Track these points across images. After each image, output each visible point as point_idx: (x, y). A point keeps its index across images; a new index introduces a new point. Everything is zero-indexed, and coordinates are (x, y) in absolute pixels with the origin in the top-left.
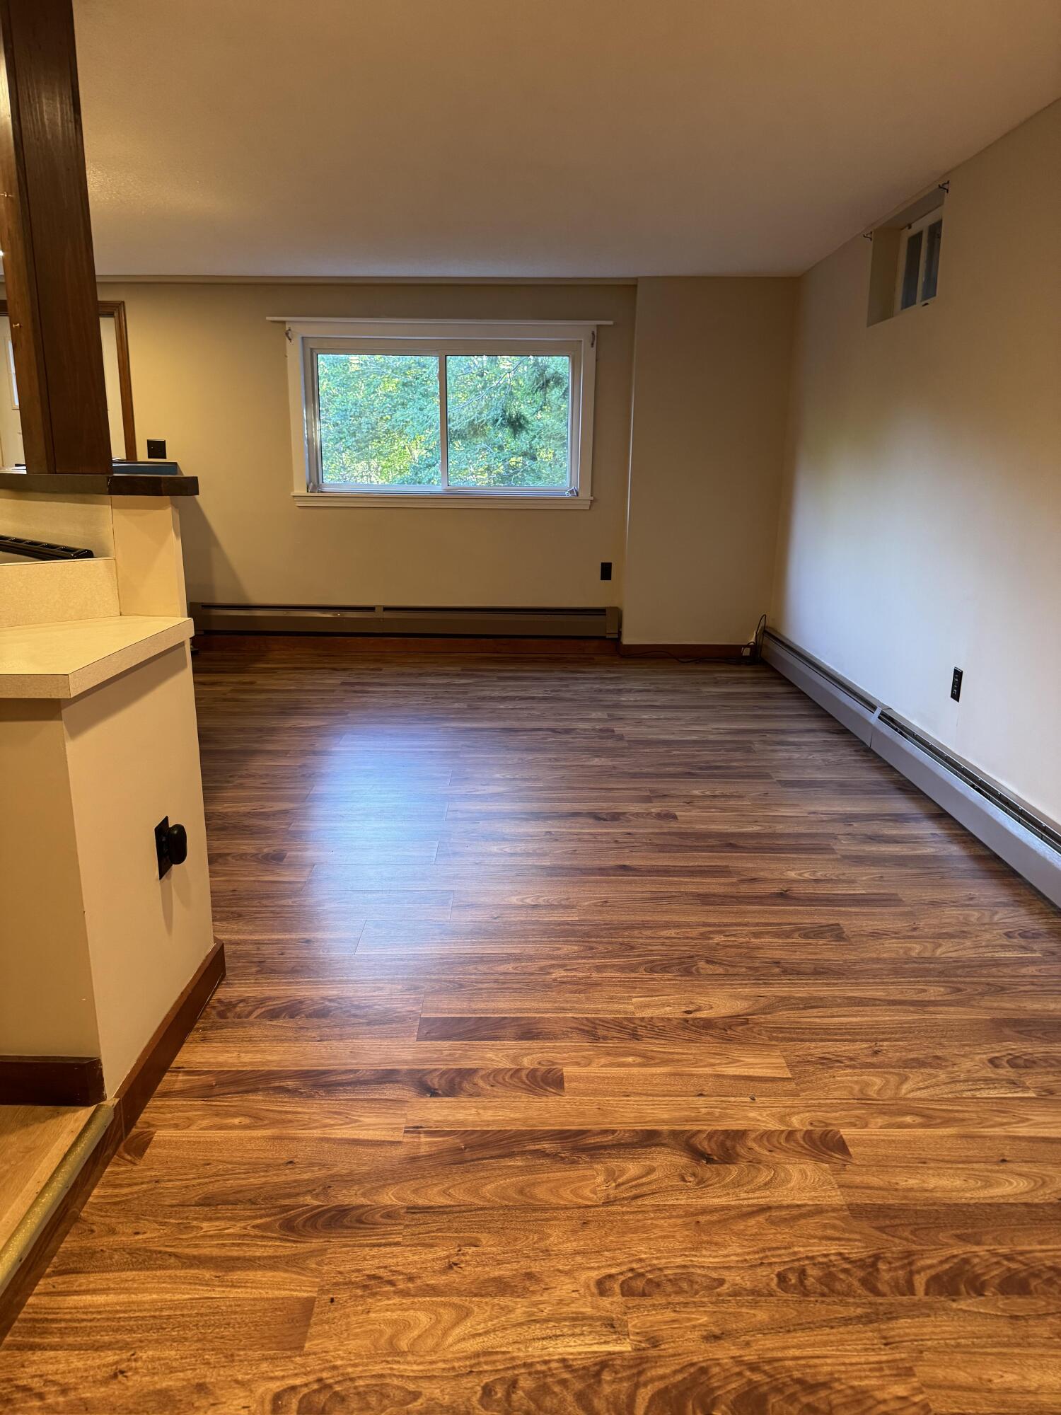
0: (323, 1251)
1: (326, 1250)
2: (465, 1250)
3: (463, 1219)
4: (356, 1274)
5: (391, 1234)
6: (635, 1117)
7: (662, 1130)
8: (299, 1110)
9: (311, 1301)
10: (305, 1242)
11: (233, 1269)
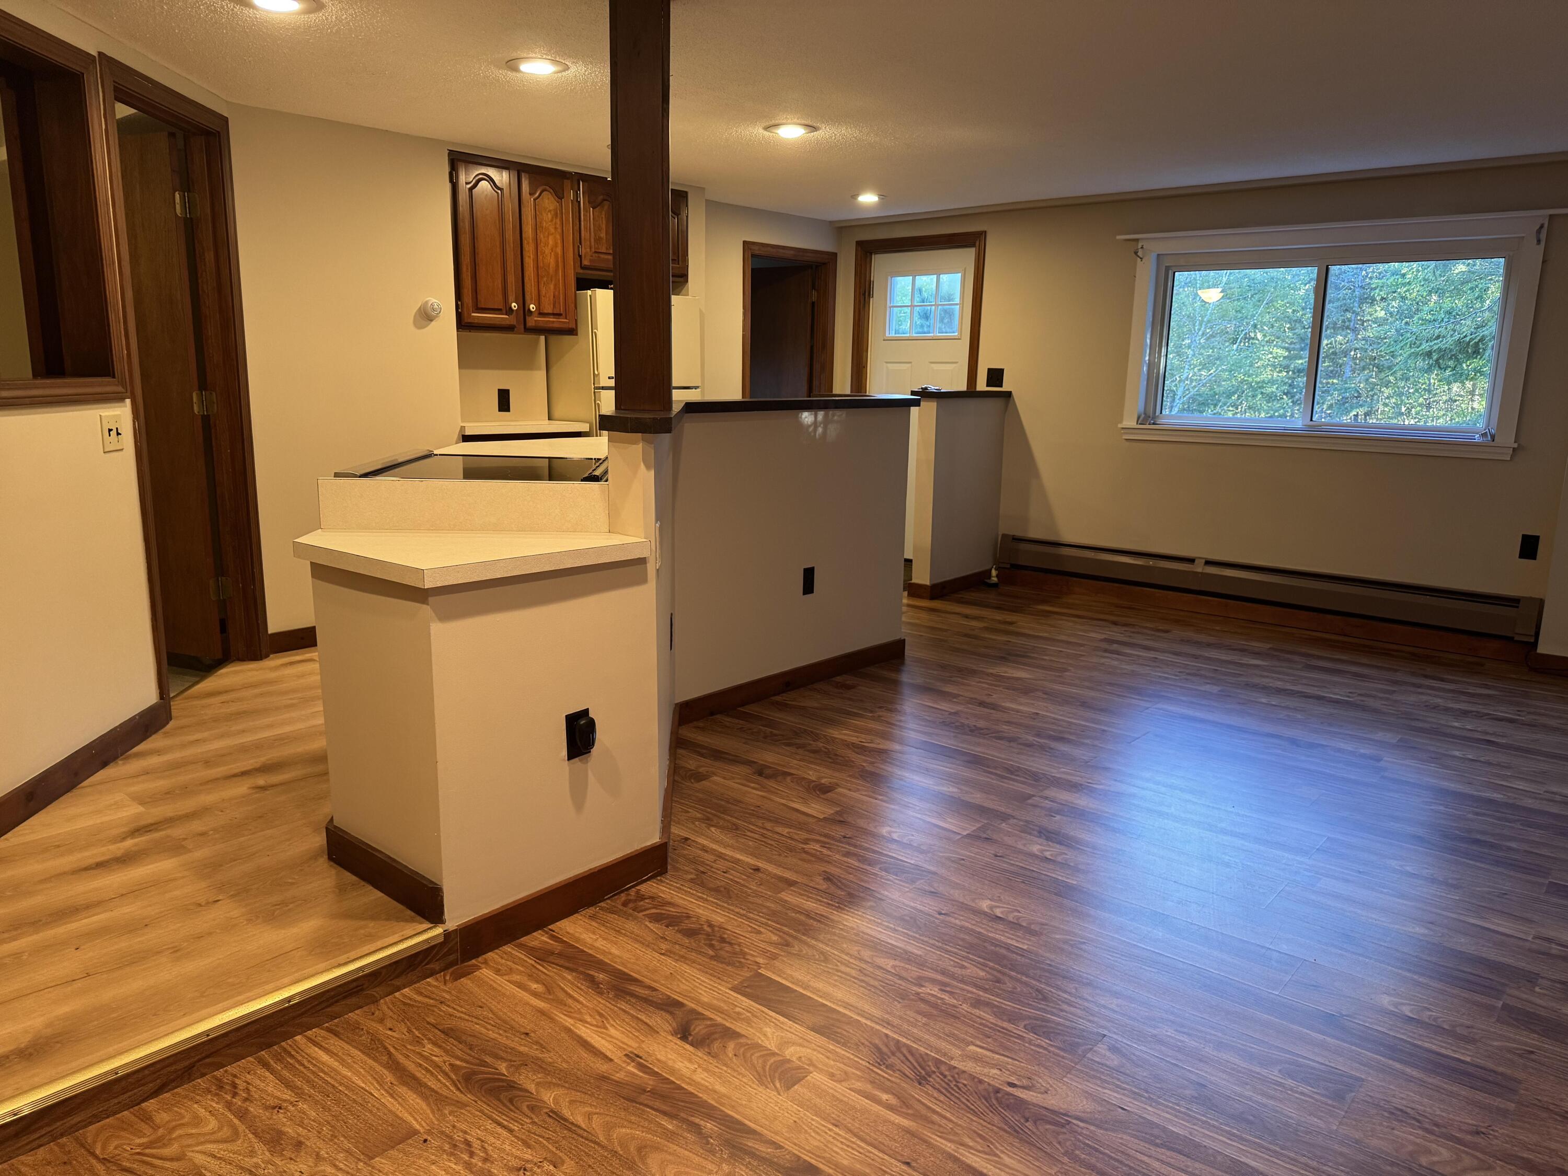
0: (464, 1105)
1: (467, 1106)
2: (545, 1164)
3: (574, 1142)
4: (460, 1134)
5: (516, 1121)
6: (817, 1147)
7: (823, 1171)
8: (581, 999)
9: (416, 1132)
10: (461, 1092)
11: (405, 1084)
